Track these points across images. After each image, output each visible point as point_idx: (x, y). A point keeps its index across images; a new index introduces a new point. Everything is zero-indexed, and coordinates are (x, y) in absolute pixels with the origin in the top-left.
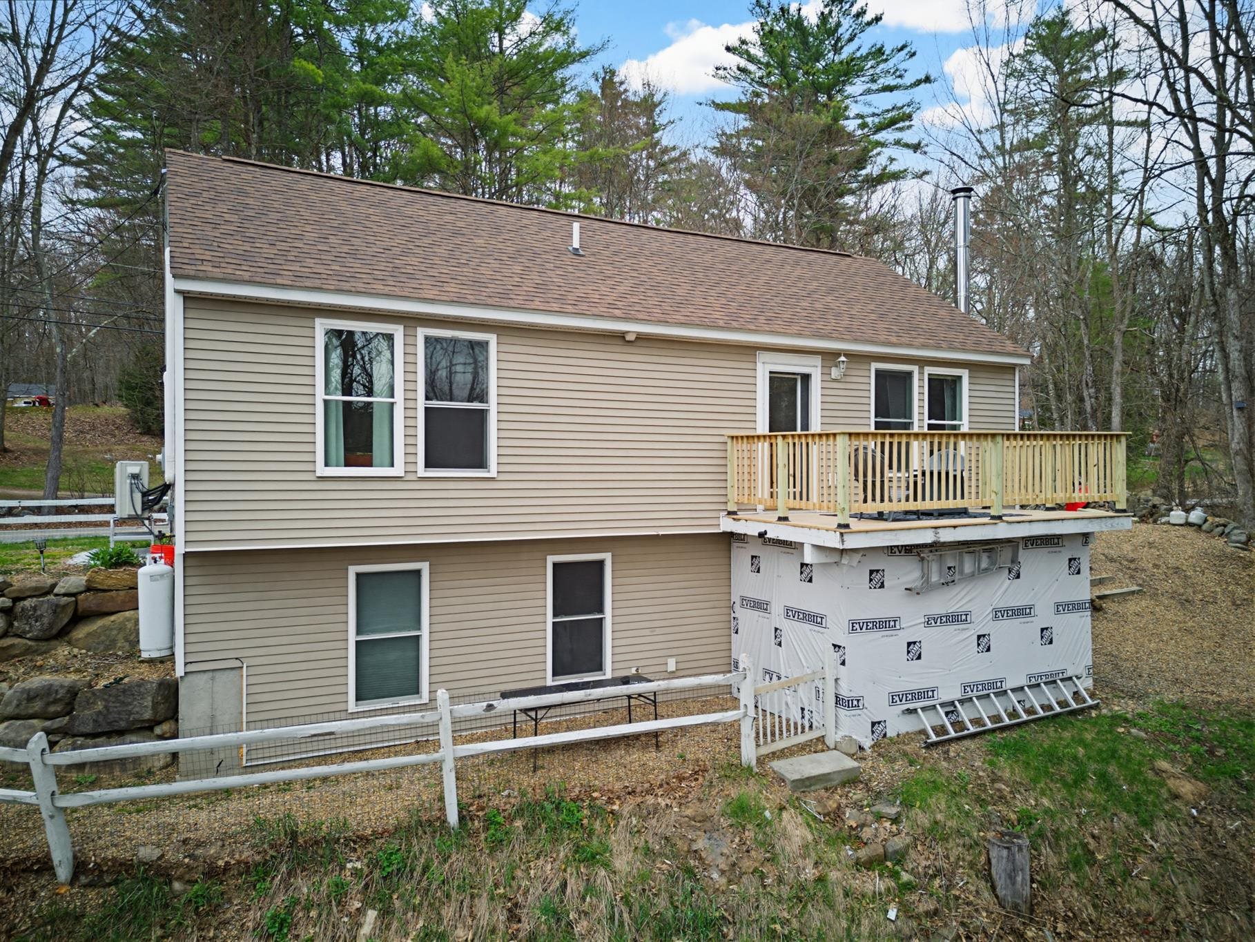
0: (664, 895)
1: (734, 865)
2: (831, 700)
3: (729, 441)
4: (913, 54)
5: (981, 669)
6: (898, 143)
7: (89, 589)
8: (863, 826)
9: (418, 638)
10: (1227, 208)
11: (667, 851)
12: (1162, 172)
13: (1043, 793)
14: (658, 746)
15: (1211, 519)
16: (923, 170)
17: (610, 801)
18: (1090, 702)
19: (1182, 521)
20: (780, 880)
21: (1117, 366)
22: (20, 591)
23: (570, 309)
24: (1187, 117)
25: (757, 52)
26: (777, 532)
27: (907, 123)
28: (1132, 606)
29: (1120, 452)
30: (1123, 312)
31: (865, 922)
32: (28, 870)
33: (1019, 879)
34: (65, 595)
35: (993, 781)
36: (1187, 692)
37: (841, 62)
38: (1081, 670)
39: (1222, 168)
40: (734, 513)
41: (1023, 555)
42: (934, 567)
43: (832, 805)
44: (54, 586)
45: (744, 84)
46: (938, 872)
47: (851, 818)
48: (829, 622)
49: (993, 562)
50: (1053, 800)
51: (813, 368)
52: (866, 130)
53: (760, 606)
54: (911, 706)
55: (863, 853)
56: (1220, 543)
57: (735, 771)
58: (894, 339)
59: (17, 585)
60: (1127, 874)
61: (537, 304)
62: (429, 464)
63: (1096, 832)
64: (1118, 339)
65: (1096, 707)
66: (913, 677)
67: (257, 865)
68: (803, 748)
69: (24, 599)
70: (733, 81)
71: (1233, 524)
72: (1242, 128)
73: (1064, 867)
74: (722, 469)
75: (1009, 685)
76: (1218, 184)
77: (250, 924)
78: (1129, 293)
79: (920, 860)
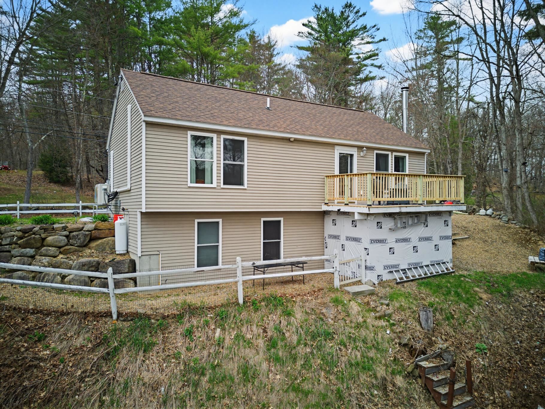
0: (313, 326)
1: (336, 317)
2: (364, 267)
3: (326, 178)
4: (379, 29)
5: (415, 258)
6: (372, 65)
7: (95, 229)
8: (377, 307)
9: (218, 246)
10: (501, 96)
11: (313, 313)
12: (477, 82)
13: (436, 297)
14: (304, 283)
15: (495, 213)
16: (383, 76)
17: (292, 297)
18: (451, 271)
19: (484, 214)
20: (351, 322)
21: (460, 155)
22: (72, 229)
23: (272, 129)
24: (486, 61)
25: (315, 26)
26: (344, 209)
27: (376, 57)
28: (466, 243)
29: (462, 183)
30: (462, 135)
31: (380, 334)
32: (102, 316)
33: (429, 321)
34: (87, 231)
35: (420, 294)
36: (485, 269)
37: (350, 32)
38: (449, 260)
39: (499, 81)
40: (327, 204)
41: (429, 219)
42: (399, 222)
43: (366, 300)
44: (83, 228)
45: (310, 39)
46: (402, 320)
47: (372, 304)
48: (363, 240)
49: (418, 221)
50: (439, 299)
51: (354, 151)
52: (360, 60)
53: (336, 237)
54: (391, 270)
55: (377, 314)
56: (498, 221)
57: (332, 289)
58: (382, 142)
59: (70, 227)
60: (465, 322)
61: (261, 127)
62: (224, 184)
63: (454, 309)
64: (460, 145)
65: (453, 272)
66: (392, 260)
67: (178, 315)
68: (354, 284)
69: (73, 232)
70: (305, 38)
71: (503, 215)
72: (505, 66)
73: (443, 319)
74: (323, 188)
75: (424, 264)
76: (498, 87)
77: (179, 333)
78: (465, 127)
79: (396, 317)
